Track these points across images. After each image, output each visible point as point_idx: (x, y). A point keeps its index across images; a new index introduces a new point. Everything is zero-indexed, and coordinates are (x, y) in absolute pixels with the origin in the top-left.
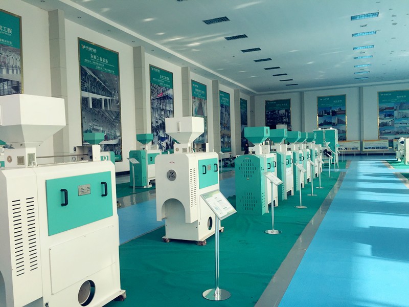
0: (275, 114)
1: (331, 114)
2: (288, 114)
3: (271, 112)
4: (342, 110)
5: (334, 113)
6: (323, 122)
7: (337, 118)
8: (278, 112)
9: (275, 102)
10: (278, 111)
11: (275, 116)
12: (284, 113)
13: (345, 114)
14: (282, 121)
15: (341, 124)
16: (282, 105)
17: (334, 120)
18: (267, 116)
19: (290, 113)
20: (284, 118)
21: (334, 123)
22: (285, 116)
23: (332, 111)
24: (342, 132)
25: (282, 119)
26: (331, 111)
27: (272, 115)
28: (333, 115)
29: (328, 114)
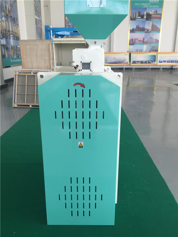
1: (145, 17)
4: (158, 13)
5: (149, 17)
6: (135, 28)
7: (151, 23)
13: (160, 18)
15: (155, 31)
17: (148, 26)
21: (148, 30)
23: (147, 13)
24: (155, 41)
26: (145, 13)
28: (147, 19)
29: (142, 17)
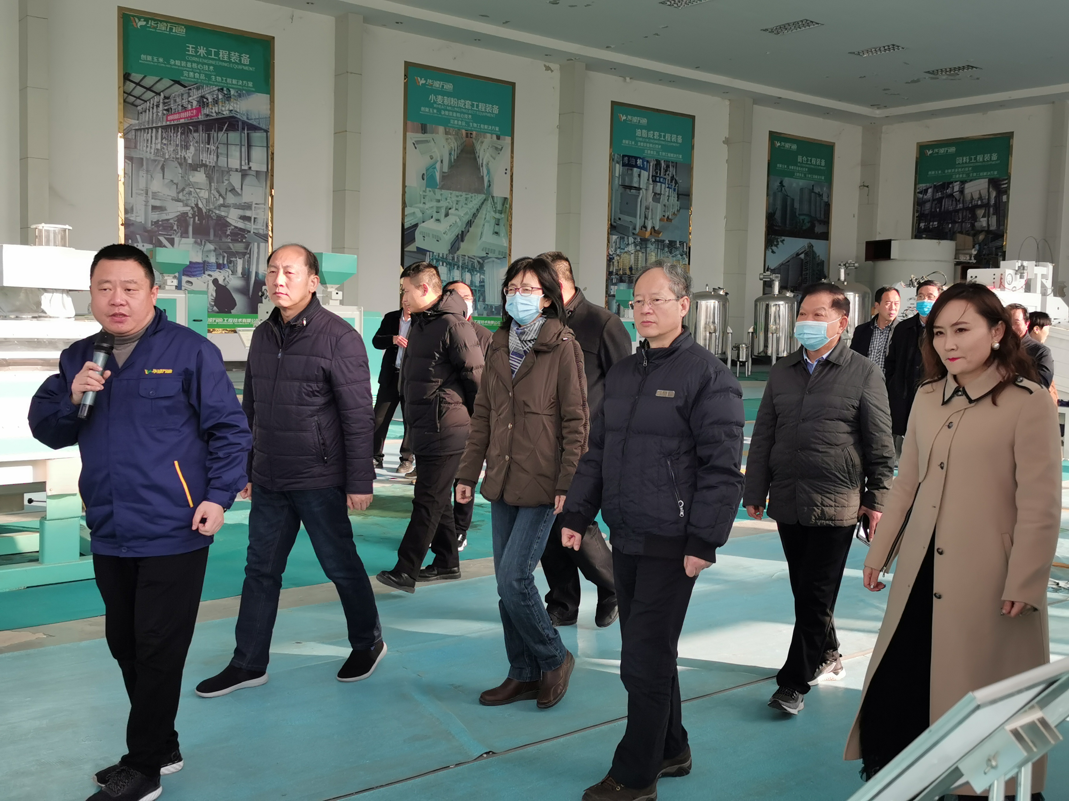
0: (951, 196)
2: (998, 197)
3: (936, 189)
8: (962, 191)
9: (952, 150)
10: (963, 182)
11: (947, 205)
12: (984, 193)
14: (973, 226)
16: (980, 158)
18: (919, 203)
19: (1006, 191)
20: (980, 212)
22: (986, 206)
25: (974, 218)
27: (940, 200)
